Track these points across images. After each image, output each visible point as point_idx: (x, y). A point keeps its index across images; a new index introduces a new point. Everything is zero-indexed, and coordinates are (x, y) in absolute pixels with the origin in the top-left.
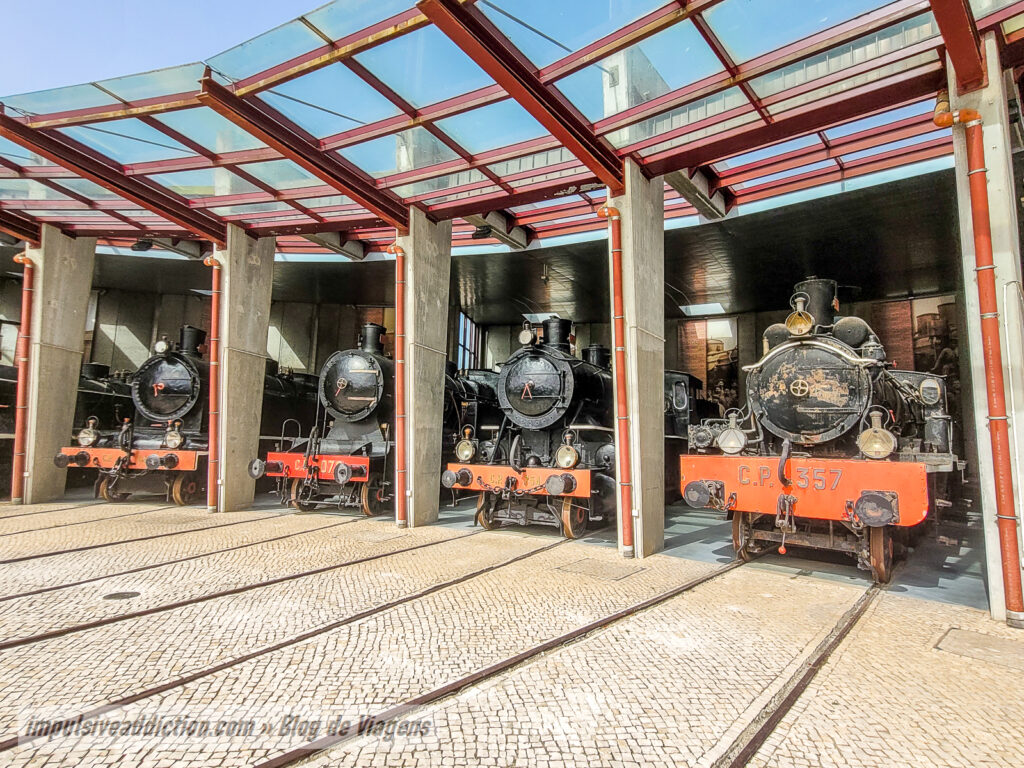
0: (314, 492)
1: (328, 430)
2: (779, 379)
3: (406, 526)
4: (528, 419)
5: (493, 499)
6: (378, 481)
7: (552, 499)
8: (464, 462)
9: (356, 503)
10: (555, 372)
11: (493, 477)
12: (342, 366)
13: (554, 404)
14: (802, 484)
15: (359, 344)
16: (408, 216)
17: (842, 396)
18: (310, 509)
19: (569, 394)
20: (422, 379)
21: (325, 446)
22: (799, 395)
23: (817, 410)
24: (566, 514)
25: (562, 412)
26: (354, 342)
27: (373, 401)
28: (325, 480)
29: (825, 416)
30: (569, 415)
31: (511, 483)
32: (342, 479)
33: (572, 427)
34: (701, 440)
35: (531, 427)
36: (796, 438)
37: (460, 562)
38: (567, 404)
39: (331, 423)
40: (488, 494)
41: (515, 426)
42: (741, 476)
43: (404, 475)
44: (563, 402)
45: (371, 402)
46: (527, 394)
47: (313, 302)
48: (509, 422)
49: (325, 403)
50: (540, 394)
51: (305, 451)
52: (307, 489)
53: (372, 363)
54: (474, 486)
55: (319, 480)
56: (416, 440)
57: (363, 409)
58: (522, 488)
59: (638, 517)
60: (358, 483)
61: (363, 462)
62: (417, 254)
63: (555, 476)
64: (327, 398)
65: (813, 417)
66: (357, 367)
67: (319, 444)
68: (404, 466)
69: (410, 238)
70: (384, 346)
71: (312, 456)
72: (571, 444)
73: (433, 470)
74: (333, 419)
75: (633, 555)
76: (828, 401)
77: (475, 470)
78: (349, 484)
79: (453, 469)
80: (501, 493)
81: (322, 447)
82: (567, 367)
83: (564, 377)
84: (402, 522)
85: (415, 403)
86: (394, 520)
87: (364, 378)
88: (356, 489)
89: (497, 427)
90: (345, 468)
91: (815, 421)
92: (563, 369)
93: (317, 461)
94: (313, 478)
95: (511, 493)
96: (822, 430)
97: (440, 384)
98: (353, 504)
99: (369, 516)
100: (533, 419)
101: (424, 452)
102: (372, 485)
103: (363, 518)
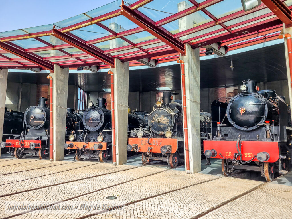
0: (22, 152)
1: (27, 132)
2: (154, 118)
3: (53, 161)
4: (91, 128)
5: (80, 152)
6: (44, 148)
7: (96, 151)
8: (71, 141)
9: (37, 155)
10: (99, 114)
11: (79, 145)
12: (32, 111)
13: (99, 124)
14: (154, 144)
15: (38, 104)
16: (54, 67)
17: (168, 122)
18: (21, 157)
19: (103, 121)
20: (58, 116)
21: (26, 138)
22: (158, 122)
23: (162, 126)
24: (101, 155)
25: (101, 126)
26: (36, 103)
27: (43, 123)
28: (26, 148)
29: (164, 128)
30: (103, 127)
31: (85, 147)
32: (32, 147)
33: (103, 130)
34: (134, 134)
35: (92, 130)
36: (158, 133)
37: (67, 168)
38: (102, 124)
39: (28, 130)
40: (78, 150)
41: (88, 130)
42: (142, 143)
43: (52, 146)
44: (101, 123)
45: (42, 123)
46: (90, 121)
47: (19, 83)
48: (86, 129)
49: (26, 123)
50: (95, 121)
51: (19, 139)
52: (20, 151)
53: (42, 110)
54: (74, 148)
55: (24, 148)
56: (56, 135)
57: (40, 125)
58: (88, 148)
59: (117, 154)
60: (37, 149)
61: (39, 142)
62: (57, 79)
63: (96, 144)
64: (27, 122)
65: (161, 128)
66: (37, 112)
67: (24, 137)
68: (52, 143)
69: (54, 74)
70: (47, 105)
71: (22, 140)
72: (102, 135)
73: (62, 144)
74: (29, 129)
75: (116, 165)
76: (164, 124)
77: (74, 143)
78: (34, 149)
79: (68, 143)
80: (82, 150)
81: (25, 138)
82: (102, 113)
83: (102, 116)
84: (52, 160)
85: (56, 124)
86: (49, 159)
87: (40, 115)
88: (37, 150)
89: (82, 131)
90: (33, 144)
91: (162, 128)
92: (102, 114)
93: (23, 142)
94: (22, 148)
95: (84, 150)
96: (164, 131)
97: (65, 118)
98: (36, 155)
99: (41, 159)
100: (93, 128)
101: (59, 139)
102: (42, 149)
103: (39, 160)
